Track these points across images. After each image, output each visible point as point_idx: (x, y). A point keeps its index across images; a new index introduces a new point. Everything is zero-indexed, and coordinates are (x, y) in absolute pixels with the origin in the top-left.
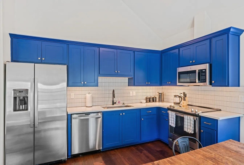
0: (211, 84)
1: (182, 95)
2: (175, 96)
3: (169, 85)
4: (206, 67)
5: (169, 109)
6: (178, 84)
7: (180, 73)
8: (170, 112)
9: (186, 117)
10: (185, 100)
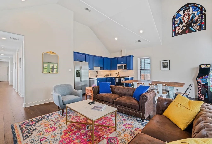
0: (127, 69)
1: (118, 73)
2: (116, 74)
3: (114, 70)
4: (126, 64)
5: (115, 77)
6: (118, 69)
7: (118, 66)
8: (116, 78)
9: (121, 78)
10: (119, 75)
